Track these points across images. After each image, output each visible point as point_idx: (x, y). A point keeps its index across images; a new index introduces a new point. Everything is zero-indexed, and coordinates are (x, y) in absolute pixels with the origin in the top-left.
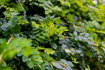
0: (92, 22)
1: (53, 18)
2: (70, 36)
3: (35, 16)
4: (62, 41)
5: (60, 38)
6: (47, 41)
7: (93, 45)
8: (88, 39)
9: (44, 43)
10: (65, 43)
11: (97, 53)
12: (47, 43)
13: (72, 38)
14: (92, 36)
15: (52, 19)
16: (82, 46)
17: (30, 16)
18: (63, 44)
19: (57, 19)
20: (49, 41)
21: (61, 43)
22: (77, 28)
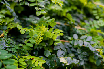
0: (98, 22)
1: (47, 19)
2: (69, 40)
3: (31, 17)
4: (59, 47)
5: (55, 44)
6: (41, 46)
7: (97, 51)
8: (91, 44)
9: (38, 48)
10: (62, 49)
11: (102, 60)
12: (41, 49)
13: (71, 42)
14: (96, 39)
15: (46, 21)
16: (84, 53)
17: (25, 17)
18: (58, 51)
19: (51, 21)
20: (43, 47)
21: (56, 49)
22: (80, 30)
